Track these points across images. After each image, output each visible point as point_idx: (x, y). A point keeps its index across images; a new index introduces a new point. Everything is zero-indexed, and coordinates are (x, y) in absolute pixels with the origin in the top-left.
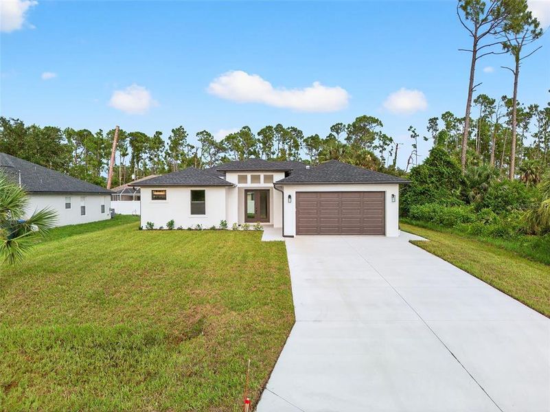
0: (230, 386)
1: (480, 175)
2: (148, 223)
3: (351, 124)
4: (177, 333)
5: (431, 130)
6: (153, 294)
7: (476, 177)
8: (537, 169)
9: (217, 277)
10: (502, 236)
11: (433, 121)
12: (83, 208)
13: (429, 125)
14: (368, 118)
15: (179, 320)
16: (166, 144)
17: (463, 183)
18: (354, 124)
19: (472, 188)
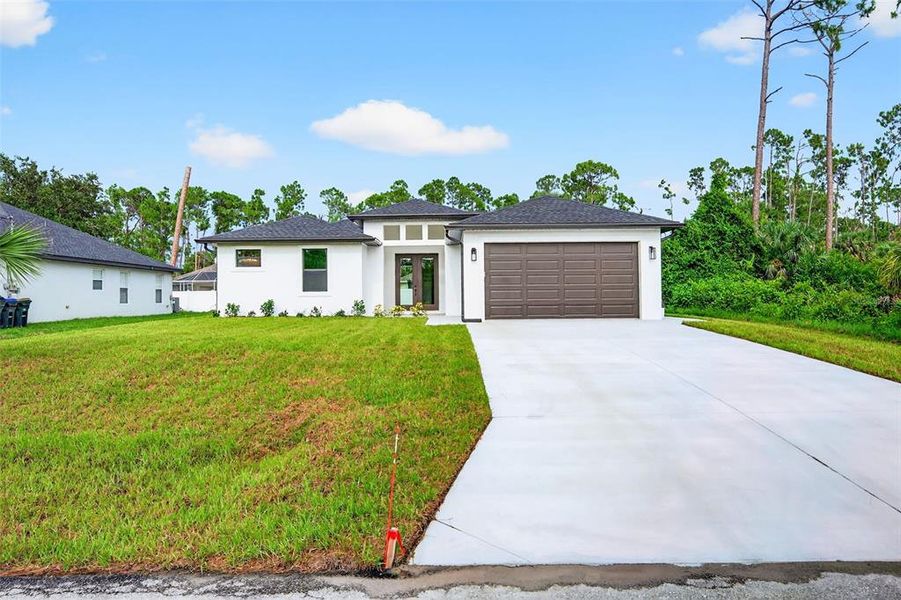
0: (354, 516)
1: (783, 238)
2: (229, 305)
3: (569, 175)
4: (258, 445)
5: (694, 187)
6: (218, 385)
7: (777, 241)
8: (861, 245)
9: (341, 360)
10: (835, 317)
11: (697, 173)
12: (124, 291)
13: (690, 180)
14: (595, 166)
15: (264, 425)
16: (271, 212)
17: (757, 249)
18: (573, 176)
19: (771, 259)
